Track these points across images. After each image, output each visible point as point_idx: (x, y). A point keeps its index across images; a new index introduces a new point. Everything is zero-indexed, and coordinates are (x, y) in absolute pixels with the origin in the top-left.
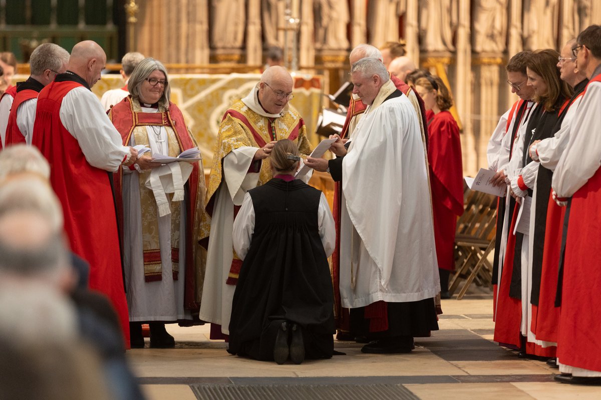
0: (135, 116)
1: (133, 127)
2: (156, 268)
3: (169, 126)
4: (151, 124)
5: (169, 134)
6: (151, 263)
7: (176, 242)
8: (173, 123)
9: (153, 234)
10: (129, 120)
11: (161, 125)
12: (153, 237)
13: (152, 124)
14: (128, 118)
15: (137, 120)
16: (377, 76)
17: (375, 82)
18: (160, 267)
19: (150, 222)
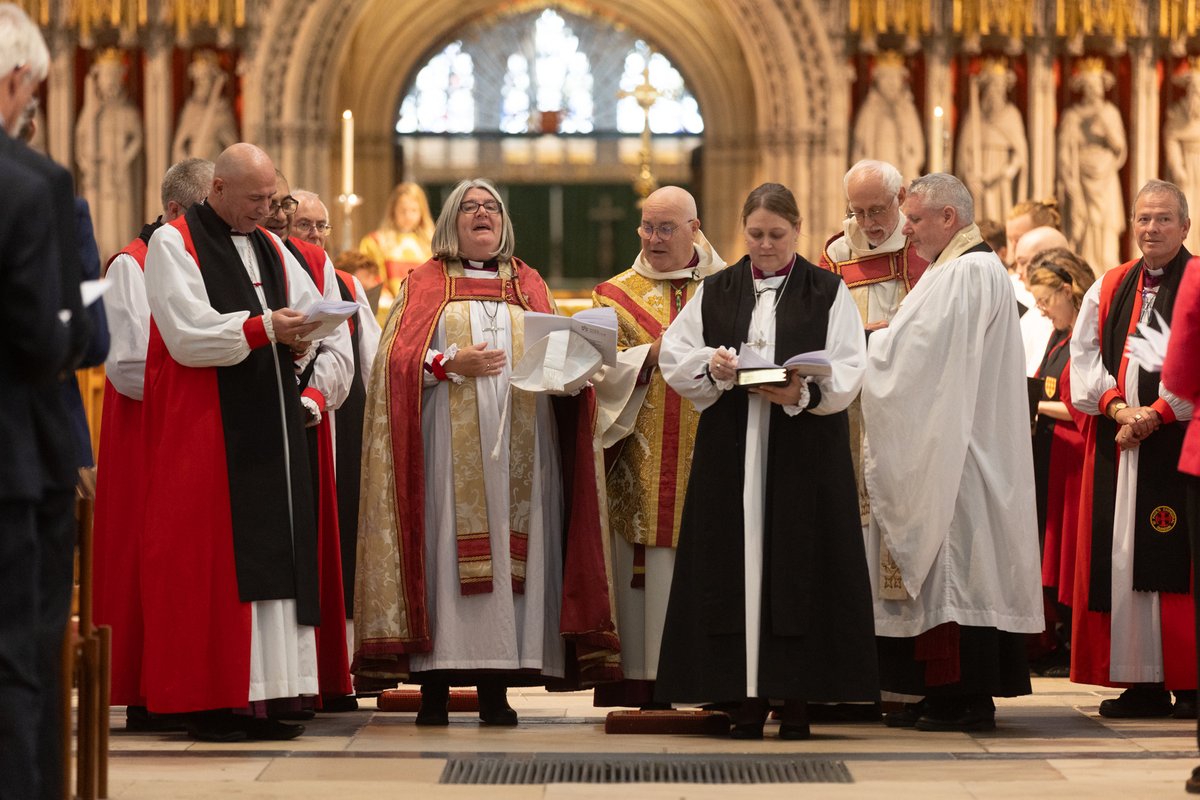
0: (451, 283)
1: (445, 303)
2: (482, 568)
3: (516, 304)
4: (480, 298)
5: (514, 317)
6: (473, 558)
7: (522, 522)
8: (524, 299)
9: (475, 504)
10: (439, 291)
11: (499, 299)
12: (476, 511)
13: (482, 298)
14: (435, 288)
15: (453, 291)
16: (952, 211)
17: (947, 219)
18: (489, 567)
19: (469, 482)
